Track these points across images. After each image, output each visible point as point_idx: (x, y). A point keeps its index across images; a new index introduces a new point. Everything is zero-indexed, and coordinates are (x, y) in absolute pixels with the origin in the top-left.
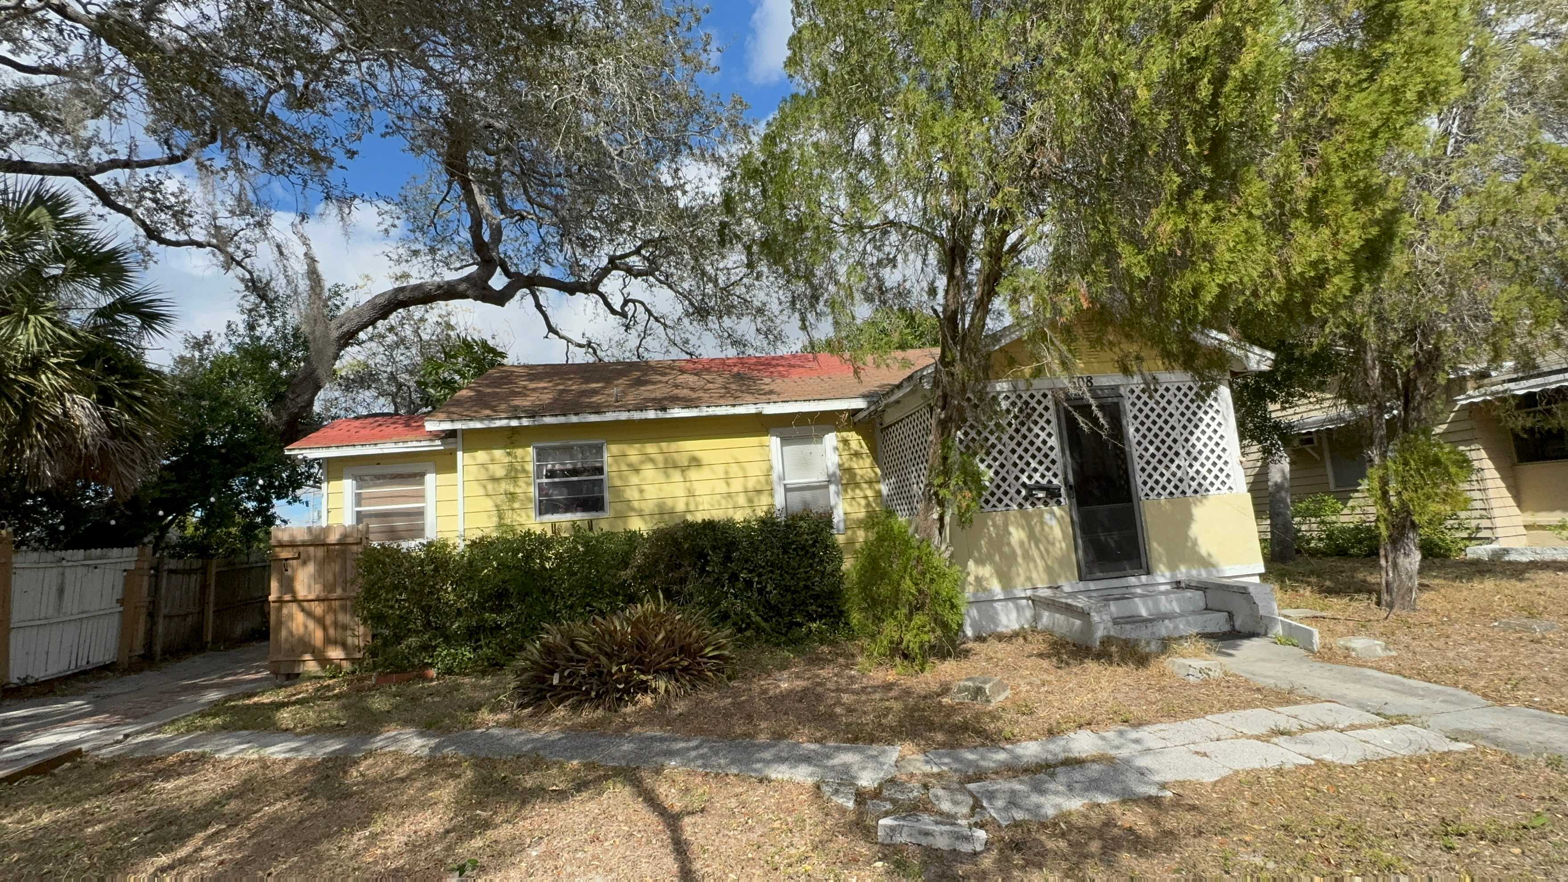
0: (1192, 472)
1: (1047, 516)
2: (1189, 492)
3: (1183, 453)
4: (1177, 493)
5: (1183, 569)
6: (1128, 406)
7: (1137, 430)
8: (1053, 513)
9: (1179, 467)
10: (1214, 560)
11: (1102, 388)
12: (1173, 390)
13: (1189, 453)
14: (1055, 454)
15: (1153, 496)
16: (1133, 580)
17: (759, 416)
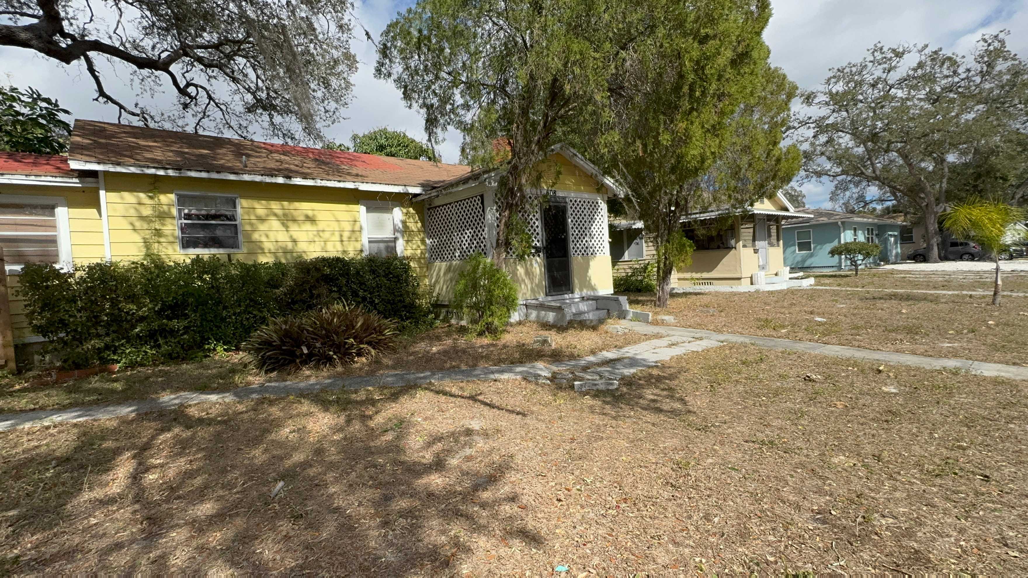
0: (591, 244)
1: (534, 262)
2: (590, 254)
3: (588, 234)
4: (585, 254)
5: (585, 291)
6: (569, 207)
7: (572, 221)
8: (536, 260)
9: (586, 241)
10: (596, 287)
11: (559, 197)
12: (587, 203)
13: (590, 235)
14: (539, 230)
15: (576, 254)
16: (566, 296)
17: (356, 190)
